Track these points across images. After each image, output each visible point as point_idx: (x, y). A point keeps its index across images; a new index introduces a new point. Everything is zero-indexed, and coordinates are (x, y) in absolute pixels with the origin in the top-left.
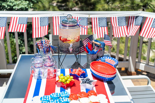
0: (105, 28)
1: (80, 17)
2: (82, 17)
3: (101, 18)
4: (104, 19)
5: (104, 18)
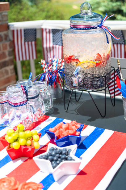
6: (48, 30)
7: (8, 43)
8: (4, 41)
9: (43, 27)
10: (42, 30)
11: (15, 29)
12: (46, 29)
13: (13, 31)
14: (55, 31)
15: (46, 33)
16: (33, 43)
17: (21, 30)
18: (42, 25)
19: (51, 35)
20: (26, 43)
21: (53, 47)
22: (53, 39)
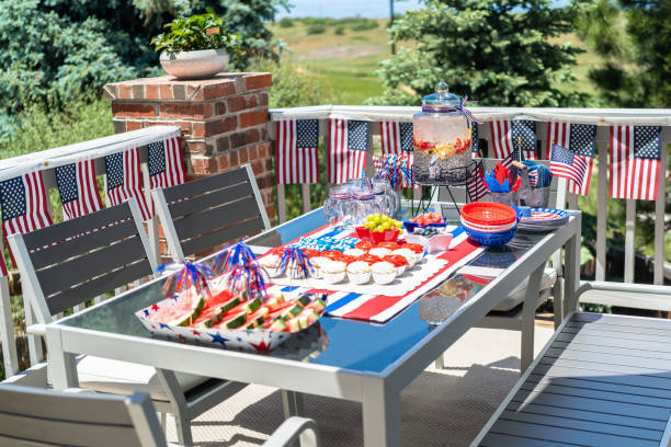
3: (644, 128)
5: (655, 128)
6: (339, 123)
7: (267, 145)
8: (261, 141)
9: (332, 117)
10: (329, 121)
11: (281, 120)
12: (337, 121)
13: (278, 123)
14: (353, 125)
15: (337, 127)
16: (313, 150)
17: (291, 122)
18: (329, 114)
19: (346, 130)
20: (300, 150)
21: (348, 154)
22: (349, 139)
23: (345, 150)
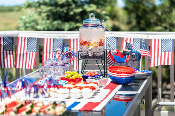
0: (170, 53)
1: (134, 39)
2: (137, 38)
3: (166, 39)
4: (169, 41)
5: (170, 39)
9: (20, 36)
10: (18, 38)
12: (22, 38)
14: (30, 40)
18: (18, 34)
19: (26, 42)
21: (27, 53)
22: (28, 47)
23: (25, 52)
